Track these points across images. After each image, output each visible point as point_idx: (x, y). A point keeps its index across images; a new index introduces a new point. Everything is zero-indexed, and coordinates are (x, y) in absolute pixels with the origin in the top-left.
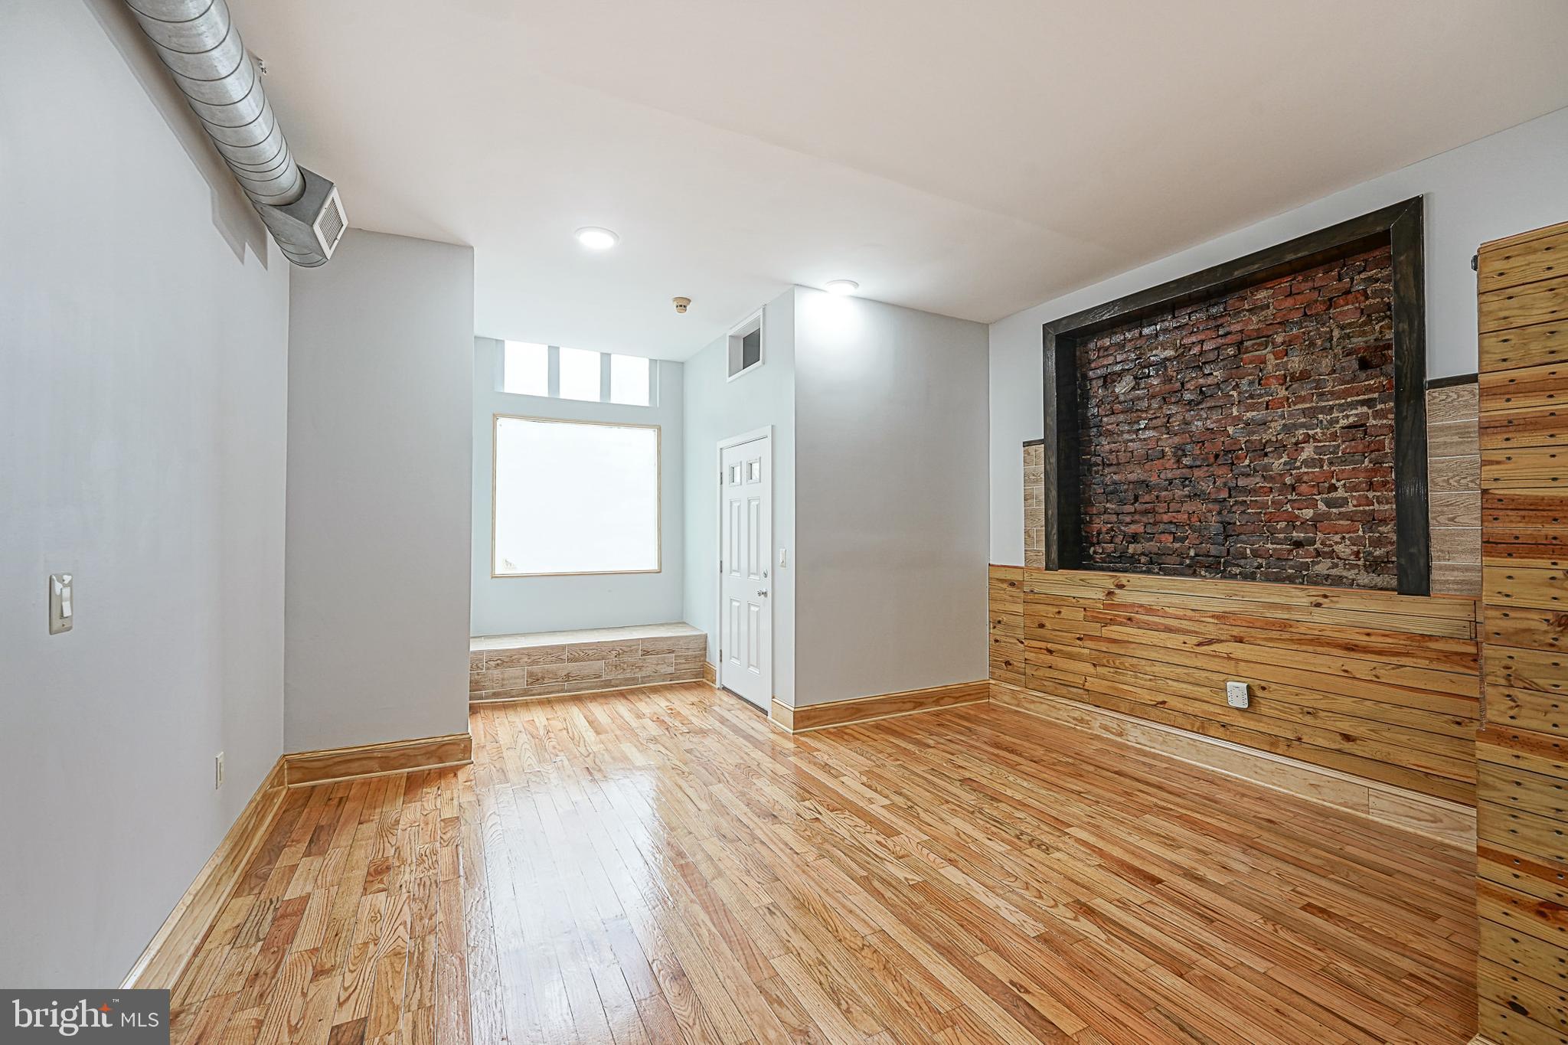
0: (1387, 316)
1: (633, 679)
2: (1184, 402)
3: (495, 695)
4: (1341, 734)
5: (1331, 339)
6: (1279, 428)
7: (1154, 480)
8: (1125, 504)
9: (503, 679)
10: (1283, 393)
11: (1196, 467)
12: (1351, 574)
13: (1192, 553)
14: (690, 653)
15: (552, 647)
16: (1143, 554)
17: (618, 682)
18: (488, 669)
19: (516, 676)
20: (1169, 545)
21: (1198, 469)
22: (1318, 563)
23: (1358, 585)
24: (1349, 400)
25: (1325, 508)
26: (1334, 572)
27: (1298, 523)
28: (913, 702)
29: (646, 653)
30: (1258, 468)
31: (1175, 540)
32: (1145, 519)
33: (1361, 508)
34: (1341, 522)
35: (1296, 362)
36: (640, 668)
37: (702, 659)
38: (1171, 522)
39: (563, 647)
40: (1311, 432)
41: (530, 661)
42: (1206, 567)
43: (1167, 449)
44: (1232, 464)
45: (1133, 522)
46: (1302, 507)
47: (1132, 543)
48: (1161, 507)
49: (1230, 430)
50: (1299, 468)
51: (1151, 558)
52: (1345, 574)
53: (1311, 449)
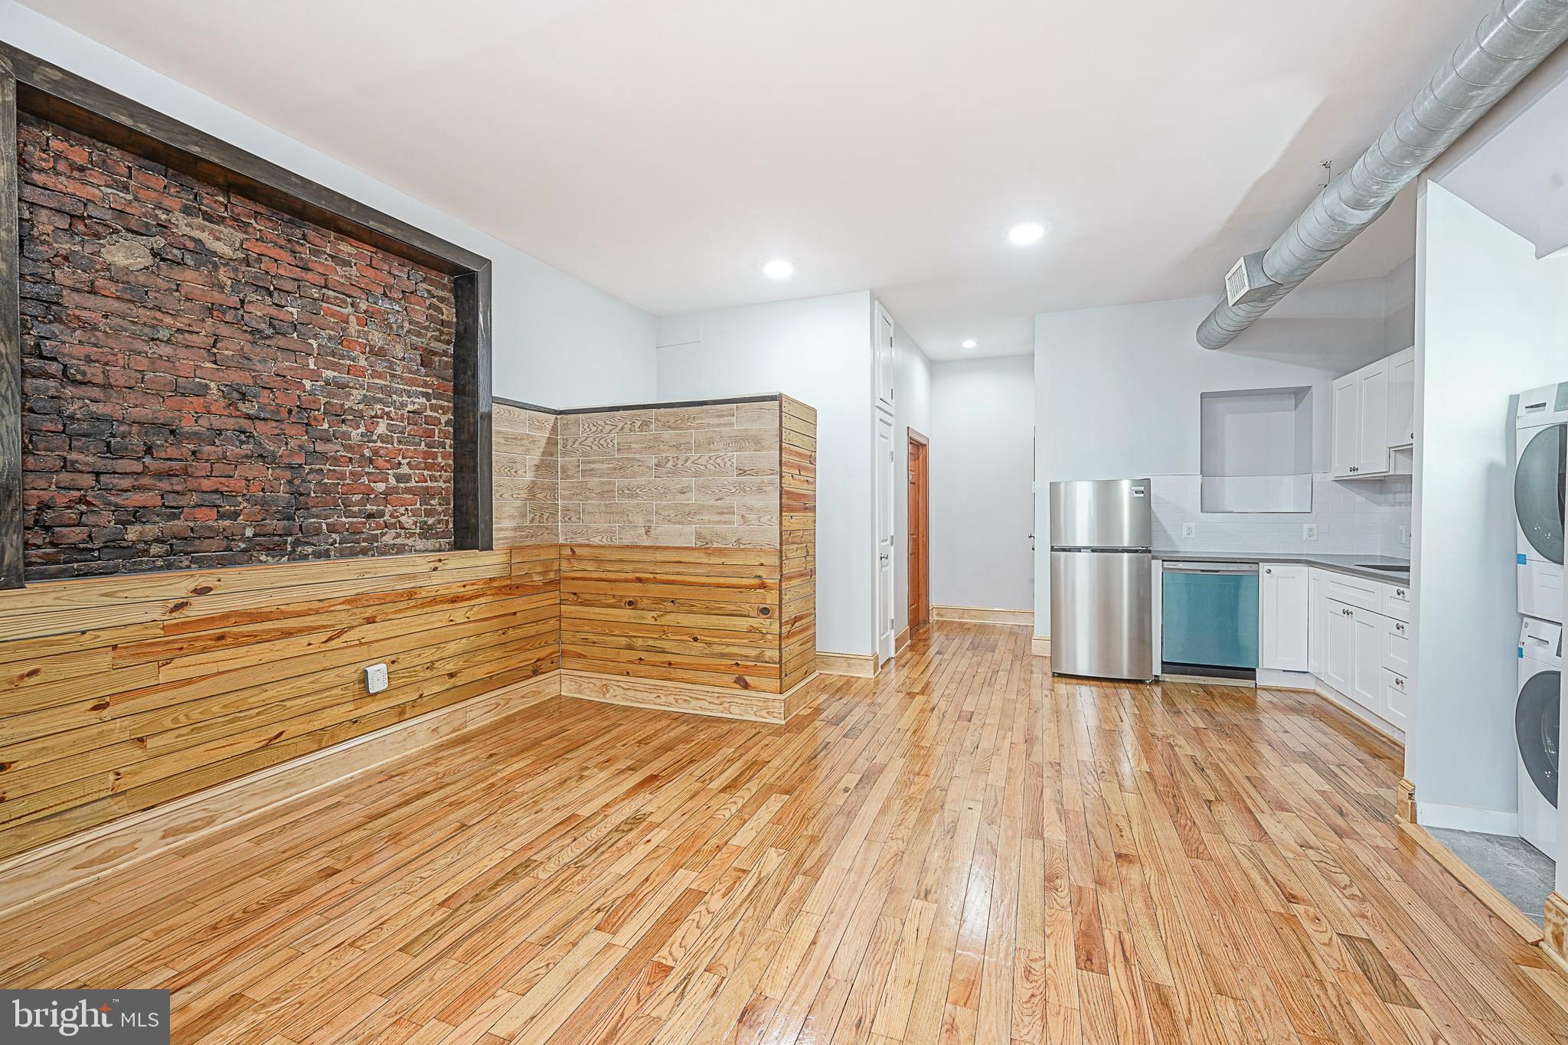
0: (439, 330)
2: (245, 328)
4: (448, 674)
5: (402, 327)
6: (359, 397)
7: (188, 425)
8: (122, 457)
10: (362, 362)
11: (264, 419)
12: (410, 542)
13: (249, 533)
16: (157, 540)
20: (210, 523)
21: (263, 422)
22: (385, 534)
23: (415, 550)
24: (414, 388)
25: (395, 482)
26: (399, 541)
27: (372, 496)
30: (337, 435)
31: (222, 516)
32: (164, 485)
33: (420, 484)
34: (406, 496)
35: (377, 338)
38: (216, 492)
40: (387, 410)
42: (269, 549)
43: (212, 385)
44: (307, 424)
45: (135, 488)
46: (377, 479)
47: (131, 523)
48: (201, 468)
49: (308, 384)
50: (375, 442)
51: (171, 545)
52: (406, 541)
53: (385, 426)
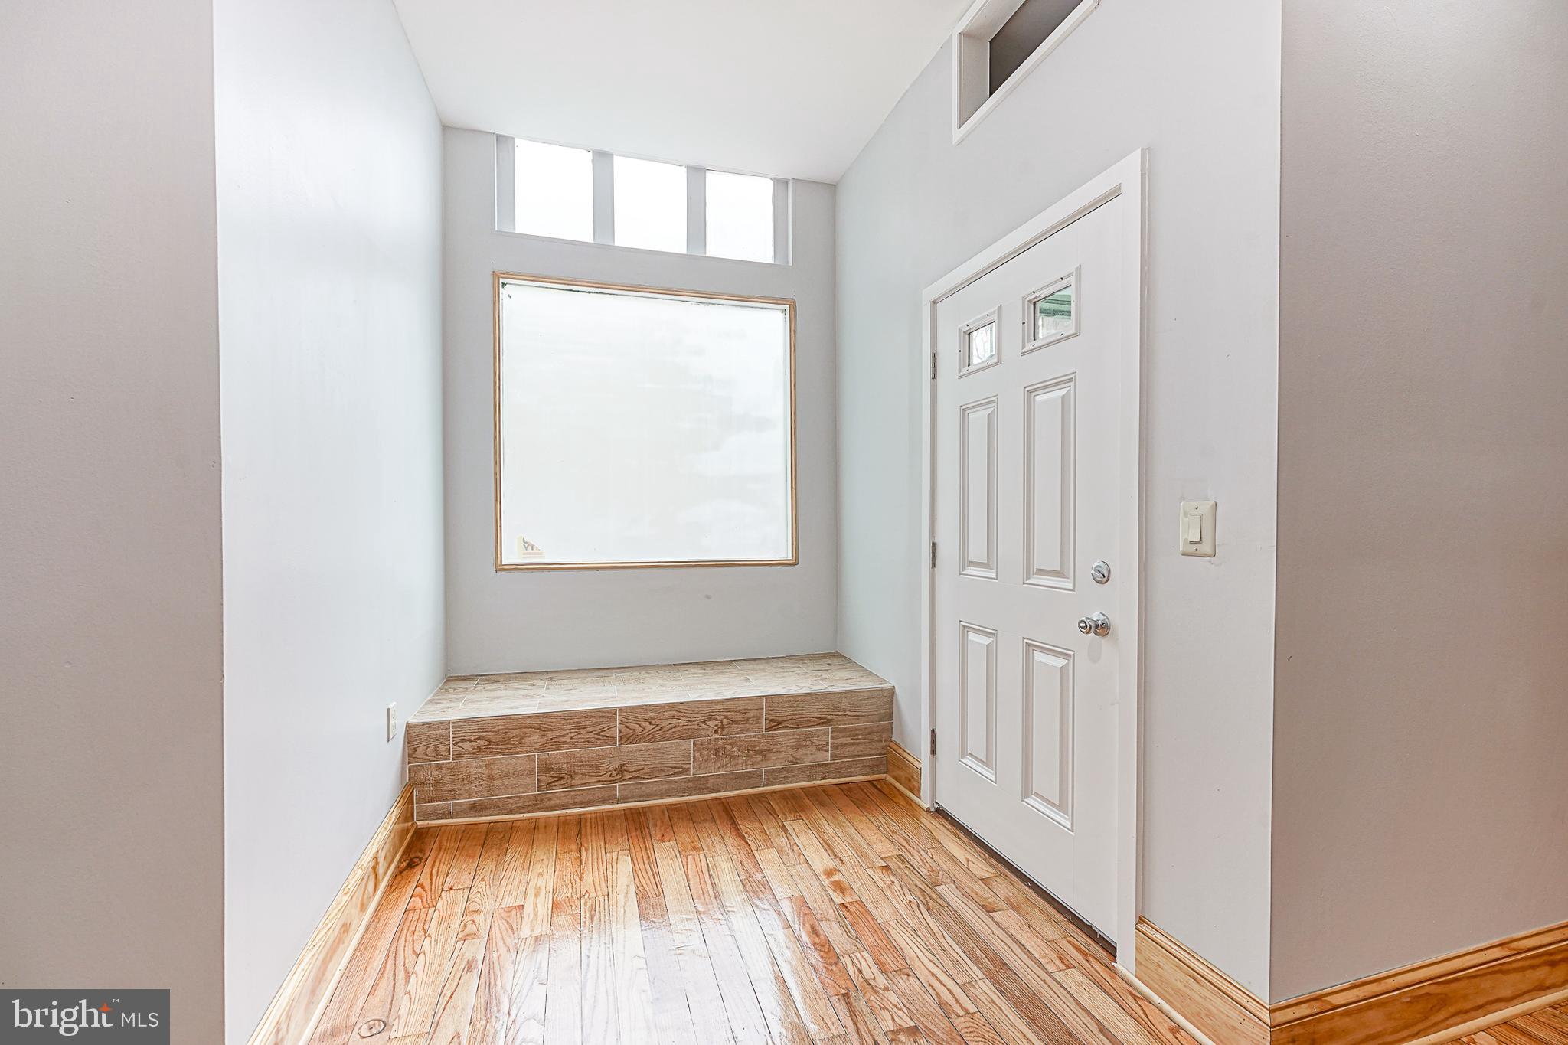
1: (751, 776)
3: (476, 809)
9: (490, 777)
14: (860, 726)
15: (590, 713)
17: (721, 781)
18: (459, 756)
19: (517, 772)
29: (776, 724)
36: (765, 754)
37: (884, 736)
39: (611, 713)
41: (543, 740)
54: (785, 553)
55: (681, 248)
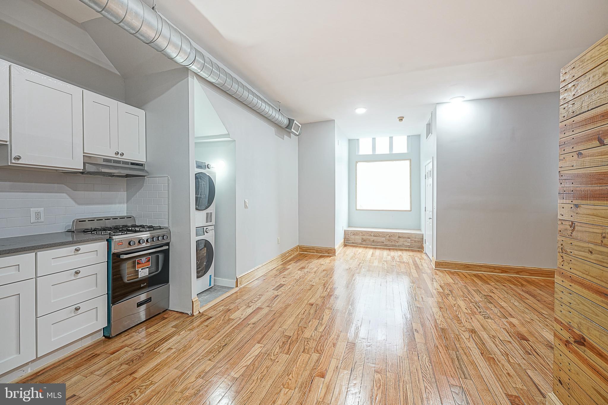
1: (395, 245)
3: (353, 243)
9: (355, 239)
14: (416, 240)
15: (369, 231)
17: (390, 245)
18: (351, 235)
19: (358, 239)
28: (501, 270)
29: (399, 237)
36: (398, 242)
37: (421, 242)
39: (372, 232)
41: (362, 234)
54: (409, 209)
55: (388, 152)
